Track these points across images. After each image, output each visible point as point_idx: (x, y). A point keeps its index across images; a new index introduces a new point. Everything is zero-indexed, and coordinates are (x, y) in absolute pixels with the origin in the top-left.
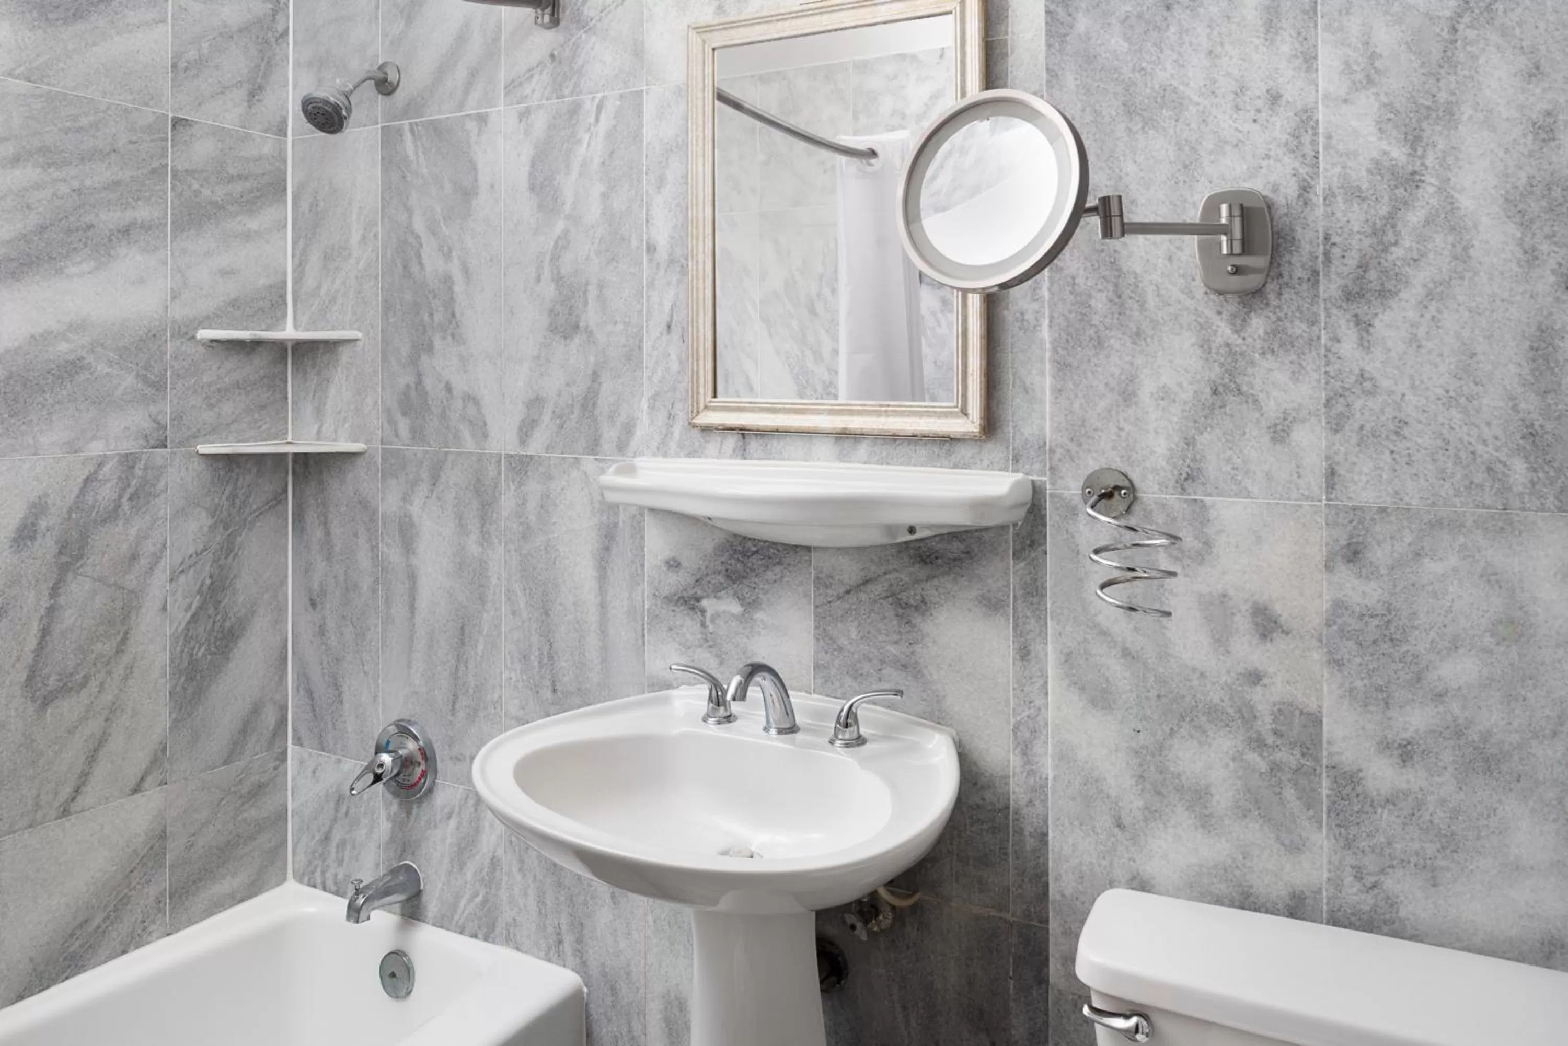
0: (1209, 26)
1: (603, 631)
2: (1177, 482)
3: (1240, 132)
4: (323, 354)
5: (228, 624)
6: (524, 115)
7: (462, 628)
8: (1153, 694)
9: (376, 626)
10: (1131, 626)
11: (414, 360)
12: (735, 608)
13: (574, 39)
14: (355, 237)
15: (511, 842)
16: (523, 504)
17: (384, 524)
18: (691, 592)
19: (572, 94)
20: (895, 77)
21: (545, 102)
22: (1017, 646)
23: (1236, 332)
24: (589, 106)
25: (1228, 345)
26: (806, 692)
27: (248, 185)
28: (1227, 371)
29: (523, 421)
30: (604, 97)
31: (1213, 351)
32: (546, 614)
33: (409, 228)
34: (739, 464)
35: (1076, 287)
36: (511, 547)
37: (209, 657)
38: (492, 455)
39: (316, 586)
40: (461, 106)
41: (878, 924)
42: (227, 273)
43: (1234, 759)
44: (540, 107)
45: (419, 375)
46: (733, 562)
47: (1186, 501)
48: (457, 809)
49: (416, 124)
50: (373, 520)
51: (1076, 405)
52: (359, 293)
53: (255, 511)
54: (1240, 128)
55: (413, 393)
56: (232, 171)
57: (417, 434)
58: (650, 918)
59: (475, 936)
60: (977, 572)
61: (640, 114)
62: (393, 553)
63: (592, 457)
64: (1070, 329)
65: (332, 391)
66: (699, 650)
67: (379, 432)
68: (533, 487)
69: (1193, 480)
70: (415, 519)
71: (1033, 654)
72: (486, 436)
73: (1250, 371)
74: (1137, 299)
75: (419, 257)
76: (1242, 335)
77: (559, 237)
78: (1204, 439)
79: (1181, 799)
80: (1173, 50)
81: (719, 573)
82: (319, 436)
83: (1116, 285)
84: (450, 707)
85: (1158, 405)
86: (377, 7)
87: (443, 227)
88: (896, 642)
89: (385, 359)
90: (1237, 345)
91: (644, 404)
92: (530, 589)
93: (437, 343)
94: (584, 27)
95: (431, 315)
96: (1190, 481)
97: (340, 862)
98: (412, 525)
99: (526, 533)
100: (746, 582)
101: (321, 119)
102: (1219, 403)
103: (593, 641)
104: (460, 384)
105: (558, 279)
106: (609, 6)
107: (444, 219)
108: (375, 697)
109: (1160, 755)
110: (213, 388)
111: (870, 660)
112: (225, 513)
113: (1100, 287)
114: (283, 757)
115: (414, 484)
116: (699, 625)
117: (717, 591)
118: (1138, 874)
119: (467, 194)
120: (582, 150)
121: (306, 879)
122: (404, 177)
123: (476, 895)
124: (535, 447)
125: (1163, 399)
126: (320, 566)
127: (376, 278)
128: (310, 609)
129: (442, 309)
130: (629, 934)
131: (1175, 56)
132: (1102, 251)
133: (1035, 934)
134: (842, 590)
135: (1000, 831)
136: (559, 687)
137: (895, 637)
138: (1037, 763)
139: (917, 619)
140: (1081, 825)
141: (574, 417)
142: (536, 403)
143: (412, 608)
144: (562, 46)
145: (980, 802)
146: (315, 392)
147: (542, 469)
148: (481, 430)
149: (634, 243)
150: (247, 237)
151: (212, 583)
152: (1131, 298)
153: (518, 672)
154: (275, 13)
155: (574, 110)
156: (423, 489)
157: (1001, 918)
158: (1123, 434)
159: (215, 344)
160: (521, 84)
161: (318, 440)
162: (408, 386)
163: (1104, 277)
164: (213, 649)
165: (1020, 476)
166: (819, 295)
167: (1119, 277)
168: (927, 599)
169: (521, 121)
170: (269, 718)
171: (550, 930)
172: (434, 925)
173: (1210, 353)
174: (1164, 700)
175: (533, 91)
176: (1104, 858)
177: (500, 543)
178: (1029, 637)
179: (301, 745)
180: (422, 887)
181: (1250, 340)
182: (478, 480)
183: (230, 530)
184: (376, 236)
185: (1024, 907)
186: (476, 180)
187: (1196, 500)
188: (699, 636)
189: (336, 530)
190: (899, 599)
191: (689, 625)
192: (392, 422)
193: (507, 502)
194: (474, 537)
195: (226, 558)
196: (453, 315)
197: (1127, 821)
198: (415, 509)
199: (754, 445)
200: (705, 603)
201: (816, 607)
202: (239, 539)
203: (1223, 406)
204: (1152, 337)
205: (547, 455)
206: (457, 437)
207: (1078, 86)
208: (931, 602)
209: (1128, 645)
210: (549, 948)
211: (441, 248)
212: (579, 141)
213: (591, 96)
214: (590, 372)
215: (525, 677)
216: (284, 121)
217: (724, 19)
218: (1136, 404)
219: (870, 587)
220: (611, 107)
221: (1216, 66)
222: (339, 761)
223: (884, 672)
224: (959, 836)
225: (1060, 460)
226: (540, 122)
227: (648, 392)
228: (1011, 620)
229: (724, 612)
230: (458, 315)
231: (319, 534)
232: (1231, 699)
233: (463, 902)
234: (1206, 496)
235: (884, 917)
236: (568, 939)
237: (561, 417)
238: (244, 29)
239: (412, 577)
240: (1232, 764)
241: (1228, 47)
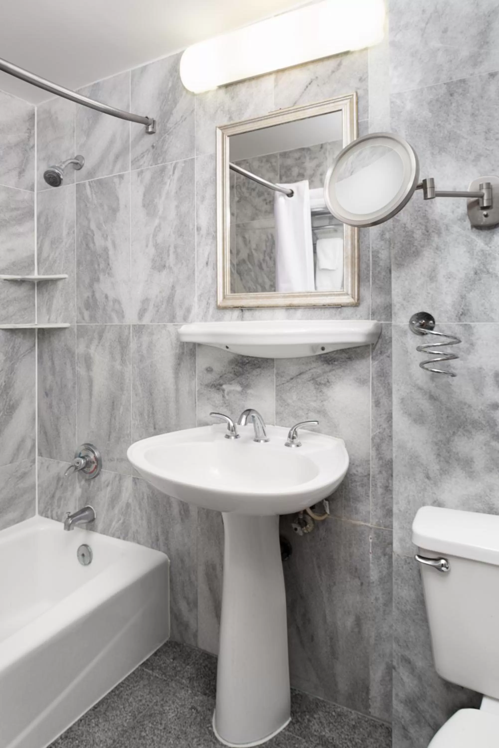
0: (472, 102)
1: (177, 401)
2: (457, 316)
3: (488, 150)
4: (51, 286)
5: (11, 403)
6: (140, 174)
7: (113, 403)
8: (445, 416)
9: (75, 403)
10: (434, 385)
11: (91, 286)
12: (239, 388)
13: (162, 138)
14: (65, 233)
15: (135, 496)
16: (140, 346)
17: (78, 358)
18: (218, 382)
19: (162, 163)
20: (299, 158)
21: (150, 167)
22: (374, 400)
23: (486, 244)
24: (170, 168)
25: (482, 251)
26: (272, 425)
27: (19, 212)
28: (482, 263)
29: (140, 310)
30: (176, 164)
31: (475, 254)
32: (151, 394)
33: (89, 228)
34: (240, 323)
35: (406, 229)
36: (135, 366)
37: (4, 417)
38: (126, 326)
39: (48, 387)
40: (112, 171)
41: (307, 529)
42: (10, 250)
43: (485, 445)
44: (147, 169)
45: (93, 292)
46: (237, 368)
47: (461, 325)
48: (111, 482)
49: (92, 182)
50: (73, 357)
51: (407, 283)
52: (67, 257)
53: (22, 354)
54: (488, 148)
55: (91, 300)
56: (13, 206)
57: (93, 318)
58: (199, 529)
59: (119, 538)
60: (354, 367)
61: (193, 169)
62: (81, 370)
63: (172, 324)
64: (403, 248)
65: (55, 302)
66: (222, 408)
67: (76, 318)
68: (145, 339)
69: (465, 315)
70: (92, 355)
71: (381, 404)
72: (123, 317)
73: (493, 262)
74: (436, 232)
75: (93, 239)
76: (489, 245)
77: (156, 227)
78: (471, 295)
79: (458, 464)
80: (454, 114)
81: (231, 373)
82: (49, 321)
83: (426, 227)
84: (108, 437)
85: (447, 281)
86: (74, 132)
87: (104, 225)
88: (315, 401)
89: (78, 286)
90: (487, 251)
91: (196, 299)
92: (144, 384)
93: (101, 277)
94: (167, 132)
95: (99, 265)
96: (463, 315)
97: (59, 507)
98: (90, 358)
99: (142, 359)
100: (243, 376)
101: (51, 180)
102: (478, 278)
103: (172, 406)
104: (112, 295)
105: (156, 245)
106: (179, 121)
107: (104, 222)
108: (74, 435)
109: (448, 444)
110: (5, 301)
111: (303, 409)
112: (10, 355)
113: (418, 228)
114: (34, 461)
115: (91, 341)
116: (222, 396)
117: (230, 381)
118: (437, 500)
119: (114, 211)
120: (167, 187)
121: (44, 514)
122: (86, 205)
123: (120, 520)
124: (146, 321)
125: (449, 278)
126: (50, 378)
127: (74, 250)
128: (45, 396)
129: (103, 262)
130: (190, 536)
131: (455, 117)
132: (419, 211)
133: (382, 532)
134: (289, 378)
135: (365, 485)
136: (157, 427)
137: (315, 398)
138: (383, 454)
139: (325, 390)
140: (409, 478)
141: (164, 306)
142: (146, 301)
143: (91, 394)
144: (157, 141)
145: (356, 473)
146: (47, 302)
147: (149, 330)
148: (121, 315)
149: (191, 227)
150: (19, 235)
151: (5, 385)
152: (433, 232)
153: (138, 421)
154: (29, 138)
155: (163, 170)
156: (95, 342)
157: (366, 526)
158: (430, 295)
159: (6, 281)
160: (138, 160)
161: (49, 323)
162: (88, 297)
163: (420, 223)
164: (6, 413)
165: (375, 321)
166: (264, 260)
167: (427, 222)
168: (330, 381)
169: (138, 176)
170: (28, 444)
171: (153, 535)
172: (101, 533)
173: (473, 255)
174: (450, 418)
175: (144, 163)
176: (420, 493)
177: (130, 364)
178: (380, 396)
179: (42, 456)
180: (95, 517)
181: (493, 248)
182: (120, 337)
183: (13, 362)
184: (74, 232)
185: (377, 520)
186: (118, 204)
187: (466, 325)
188: (222, 401)
189: (57, 362)
190: (316, 381)
191: (217, 397)
192: (81, 313)
193: (133, 346)
194: (119, 361)
195: (11, 374)
196: (109, 264)
197: (432, 475)
198: (92, 350)
199: (247, 314)
200: (224, 387)
201: (277, 386)
202: (16, 366)
203: (480, 279)
204: (444, 249)
205: (151, 324)
206: (111, 319)
207: (406, 135)
208: (332, 382)
209: (432, 394)
210: (153, 542)
211: (103, 235)
212: (165, 183)
213: (171, 163)
214: (171, 286)
215: (141, 423)
216: (33, 185)
217: (232, 122)
218: (436, 281)
219: (303, 376)
220: (181, 165)
221: (476, 120)
222: (58, 463)
223: (309, 414)
224: (345, 488)
225: (398, 309)
226: (147, 176)
227: (197, 293)
228: (371, 389)
229: (233, 390)
230: (111, 264)
231: (49, 364)
232: (484, 417)
233: (114, 523)
234: (471, 322)
235: (309, 526)
236: (162, 538)
237: (157, 307)
238: (17, 145)
239: (91, 381)
240: (484, 448)
241: (481, 111)
